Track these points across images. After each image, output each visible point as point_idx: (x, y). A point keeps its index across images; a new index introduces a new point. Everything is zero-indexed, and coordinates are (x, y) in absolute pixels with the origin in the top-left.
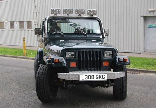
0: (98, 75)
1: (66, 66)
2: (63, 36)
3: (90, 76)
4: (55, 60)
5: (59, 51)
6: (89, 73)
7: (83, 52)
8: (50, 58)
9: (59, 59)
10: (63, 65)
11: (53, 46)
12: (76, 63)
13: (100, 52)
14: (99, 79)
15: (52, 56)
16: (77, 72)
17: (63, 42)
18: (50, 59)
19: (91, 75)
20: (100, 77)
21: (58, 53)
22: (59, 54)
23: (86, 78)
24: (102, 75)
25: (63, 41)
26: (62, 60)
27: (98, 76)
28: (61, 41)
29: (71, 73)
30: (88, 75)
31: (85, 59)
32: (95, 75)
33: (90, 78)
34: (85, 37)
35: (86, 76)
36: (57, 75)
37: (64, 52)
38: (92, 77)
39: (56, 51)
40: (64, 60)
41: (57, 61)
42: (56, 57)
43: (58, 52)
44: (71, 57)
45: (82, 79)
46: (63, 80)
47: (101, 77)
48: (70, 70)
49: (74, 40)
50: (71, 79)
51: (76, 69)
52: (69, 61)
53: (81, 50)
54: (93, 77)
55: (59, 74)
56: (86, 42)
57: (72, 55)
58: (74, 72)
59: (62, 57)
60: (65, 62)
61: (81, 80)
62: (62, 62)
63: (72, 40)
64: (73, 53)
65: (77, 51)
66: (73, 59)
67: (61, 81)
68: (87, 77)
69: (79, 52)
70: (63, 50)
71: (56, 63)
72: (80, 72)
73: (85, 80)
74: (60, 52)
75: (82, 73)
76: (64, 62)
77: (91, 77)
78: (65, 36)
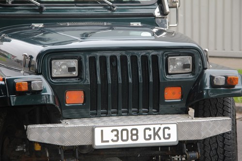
0: (152, 127)
1: (51, 101)
2: (41, 9)
3: (125, 133)
4: (19, 85)
5: (31, 57)
6: (122, 123)
7: (103, 59)
8: (4, 80)
9: (29, 83)
10: (44, 101)
11: (9, 41)
12: (82, 93)
13: (155, 58)
14: (152, 141)
15: (9, 74)
16: (86, 120)
17: (41, 30)
18: (3, 83)
19: (129, 128)
20: (156, 134)
21: (27, 64)
22: (30, 65)
23: (115, 138)
24: (163, 127)
25: (41, 25)
26: (40, 84)
27: (151, 133)
28: (36, 25)
29: (68, 124)
30: (120, 129)
31: (110, 81)
32: (141, 129)
33: (125, 138)
34: (110, 12)
35: (115, 133)
36: (25, 132)
37: (46, 60)
38: (132, 135)
39: (21, 58)
40: (46, 85)
41: (25, 88)
42: (22, 78)
43: (28, 60)
44: (69, 75)
45: (103, 141)
46: (43, 145)
47: (161, 133)
48: (64, 113)
49: (75, 24)
50: (67, 143)
51: (83, 111)
52: (60, 88)
53: (99, 54)
54: (137, 135)
55: (30, 126)
56: (111, 28)
57: (71, 69)
58: (76, 121)
59: (41, 77)
60: (49, 92)
61: (98, 143)
62: (40, 91)
63: (68, 24)
64: (74, 63)
65: (85, 57)
66: (74, 80)
67: (38, 148)
68: (117, 136)
69: (92, 60)
70: (41, 56)
71: (21, 94)
72: (96, 119)
73: (111, 143)
74: (34, 59)
75: (102, 124)
76: (45, 91)
77: (130, 135)
78: (48, 10)
